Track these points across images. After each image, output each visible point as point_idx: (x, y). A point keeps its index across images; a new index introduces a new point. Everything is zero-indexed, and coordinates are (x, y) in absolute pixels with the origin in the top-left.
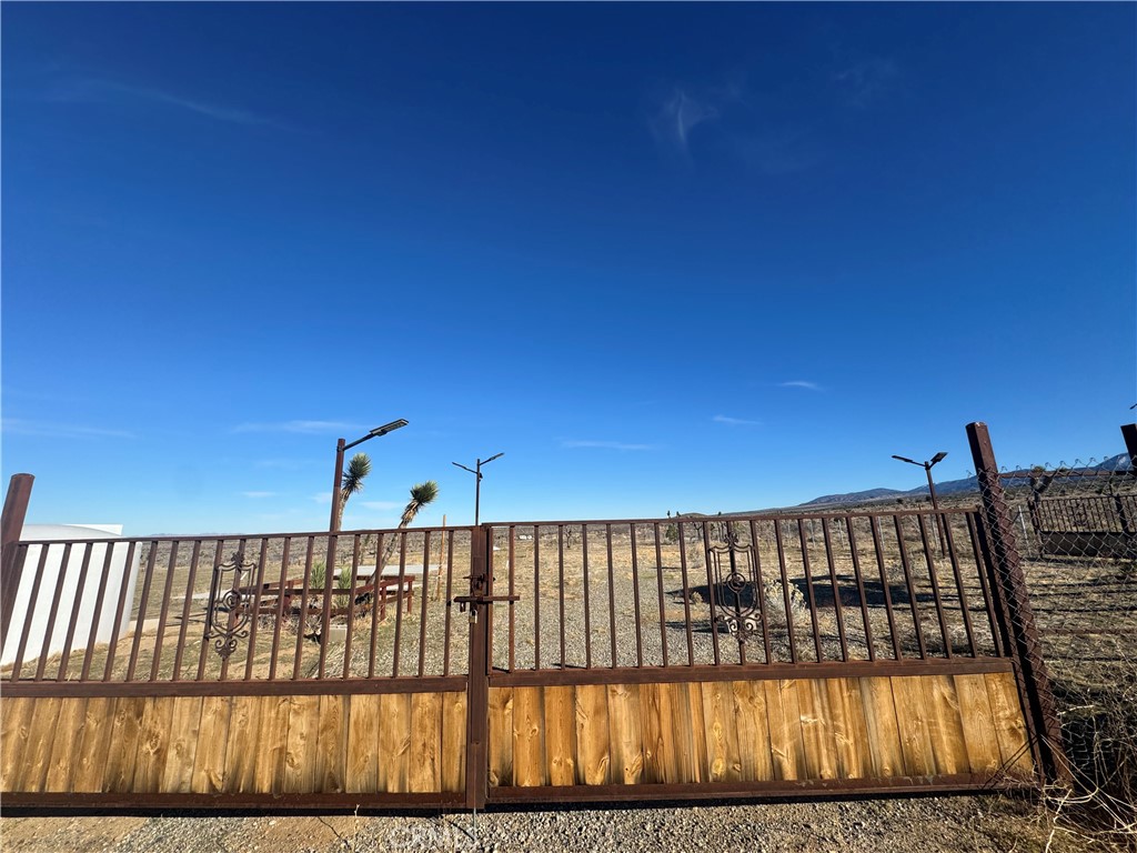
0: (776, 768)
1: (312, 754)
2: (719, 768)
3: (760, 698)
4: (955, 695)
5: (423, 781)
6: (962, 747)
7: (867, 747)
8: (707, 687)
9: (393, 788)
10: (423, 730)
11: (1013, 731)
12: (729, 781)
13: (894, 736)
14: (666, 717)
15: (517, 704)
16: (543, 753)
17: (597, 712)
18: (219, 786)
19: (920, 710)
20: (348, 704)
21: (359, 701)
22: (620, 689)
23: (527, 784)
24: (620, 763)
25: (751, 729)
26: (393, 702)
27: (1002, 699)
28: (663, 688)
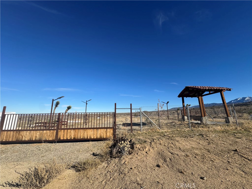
0: (87, 137)
1: (39, 137)
2: (82, 137)
3: (87, 131)
4: (107, 131)
5: (51, 139)
6: (106, 136)
7: (97, 135)
8: (82, 130)
9: (48, 140)
10: (51, 134)
11: (112, 134)
12: (82, 139)
13: (100, 134)
14: (77, 133)
15: (61, 131)
16: (64, 136)
17: (70, 132)
18: (29, 140)
19: (103, 132)
20: (43, 132)
21: (45, 131)
22: (72, 130)
23: (62, 139)
24: (72, 137)
25: (86, 134)
26: (48, 131)
27: (111, 131)
28: (77, 130)
